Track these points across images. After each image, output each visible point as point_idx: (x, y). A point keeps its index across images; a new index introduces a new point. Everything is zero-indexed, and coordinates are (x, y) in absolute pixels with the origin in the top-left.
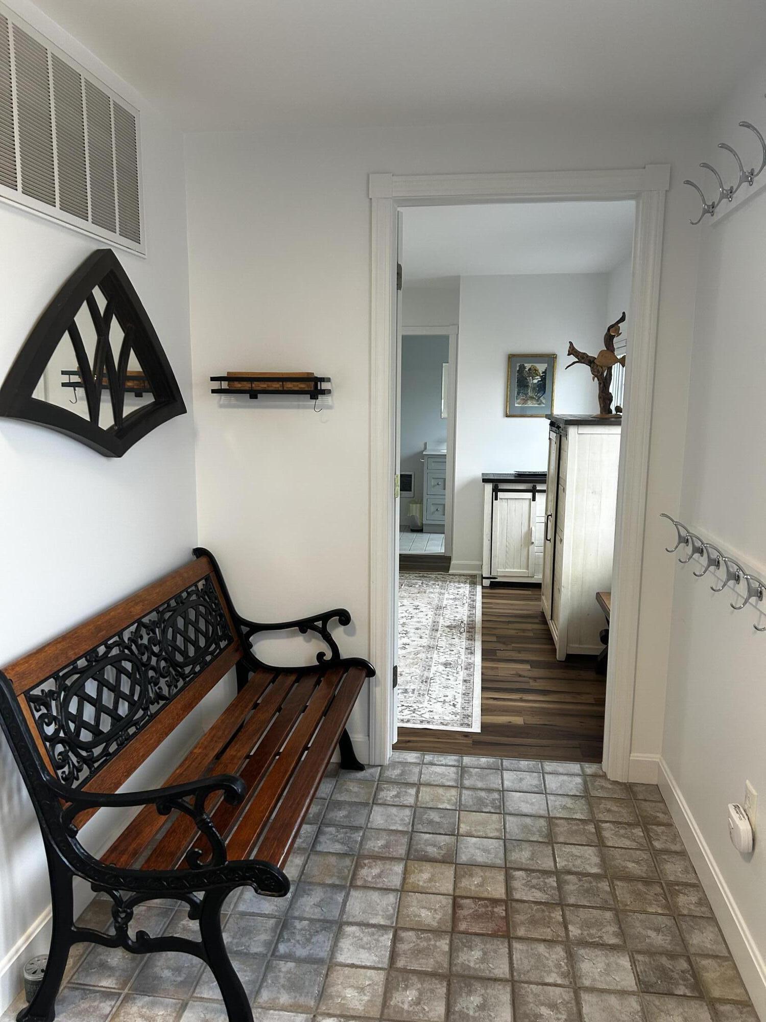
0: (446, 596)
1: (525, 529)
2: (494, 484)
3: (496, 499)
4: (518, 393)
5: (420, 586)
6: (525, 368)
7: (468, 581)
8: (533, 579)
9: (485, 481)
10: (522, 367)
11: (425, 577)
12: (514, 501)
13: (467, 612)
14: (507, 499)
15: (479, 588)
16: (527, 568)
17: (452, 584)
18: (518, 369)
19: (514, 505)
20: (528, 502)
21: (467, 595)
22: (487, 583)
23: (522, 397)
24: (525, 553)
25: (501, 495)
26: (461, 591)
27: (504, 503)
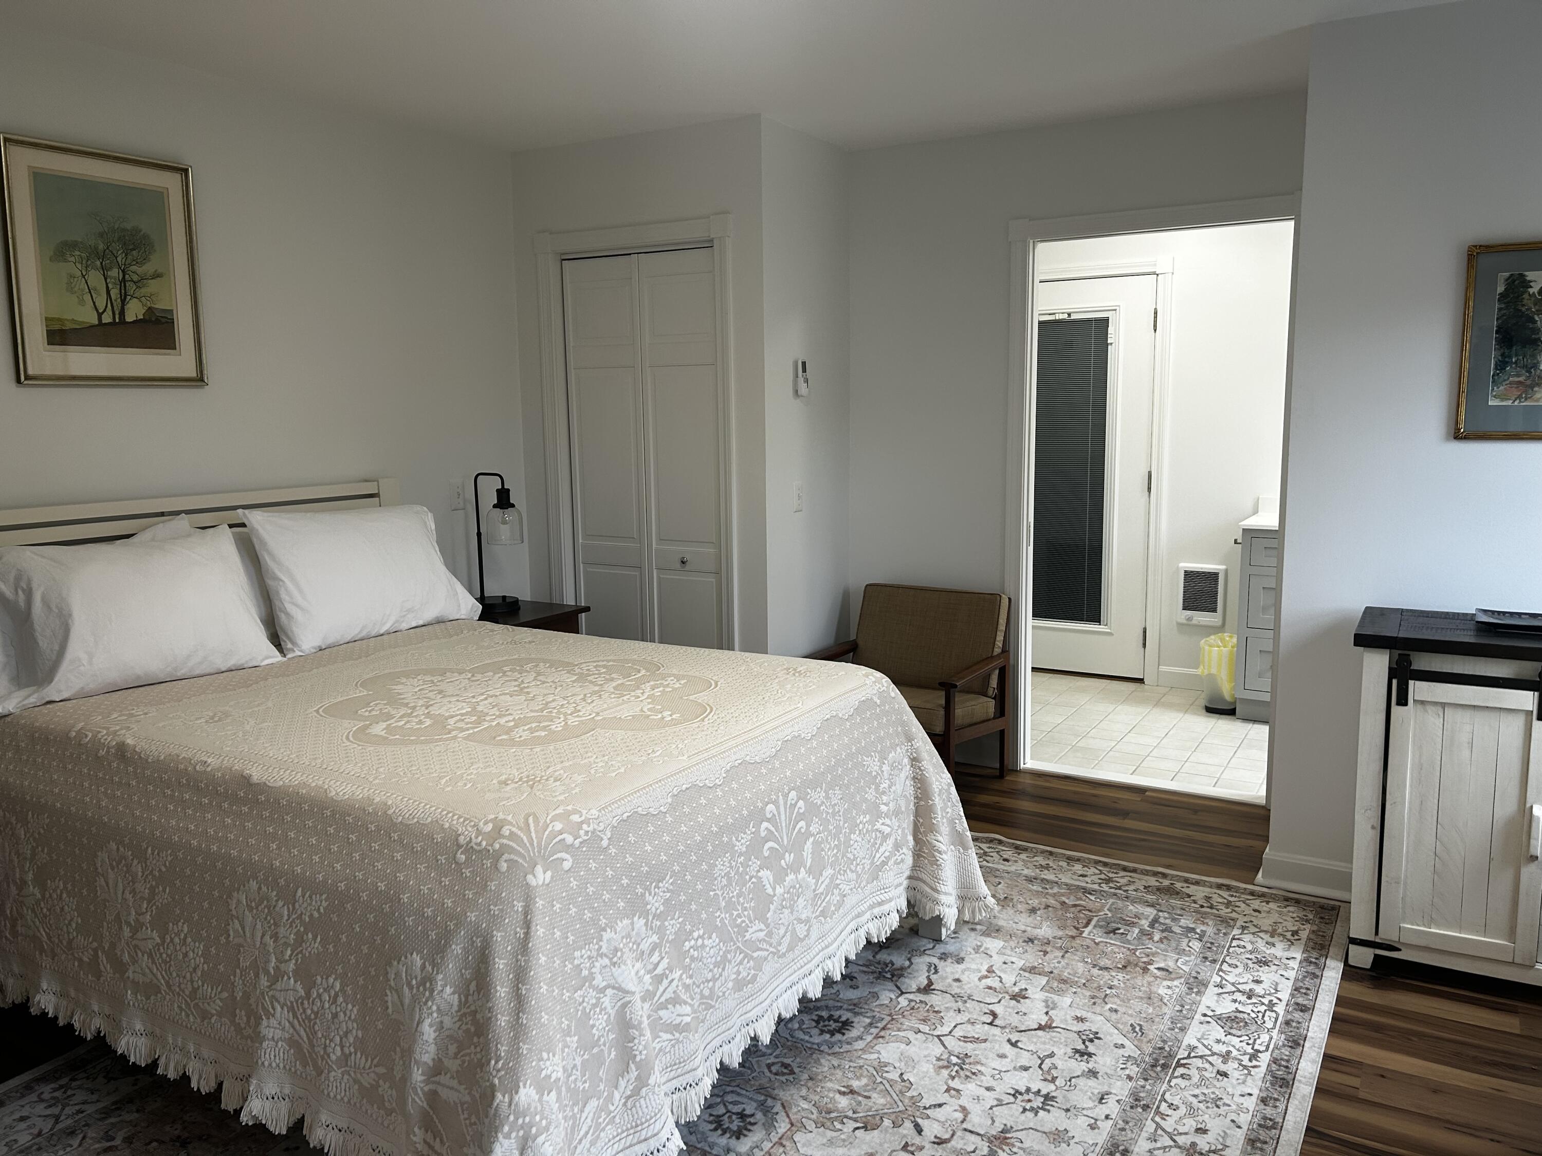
0: (1209, 1000)
1: (1507, 807)
2: (1397, 653)
3: (1403, 701)
4: (1501, 366)
5: (1142, 932)
6: (1526, 284)
7: (1304, 935)
8: (1531, 972)
9: (1363, 640)
10: (1518, 285)
11: (1176, 893)
12: (1468, 714)
13: (1251, 1103)
14: (1443, 705)
15: (1333, 974)
16: (1512, 934)
17: (1247, 938)
18: (1501, 289)
19: (1468, 728)
20: (1520, 721)
21: (1280, 1009)
22: (1363, 957)
23: (1514, 375)
24: (1502, 885)
25: (1418, 689)
26: (1268, 975)
27: (1433, 719)
